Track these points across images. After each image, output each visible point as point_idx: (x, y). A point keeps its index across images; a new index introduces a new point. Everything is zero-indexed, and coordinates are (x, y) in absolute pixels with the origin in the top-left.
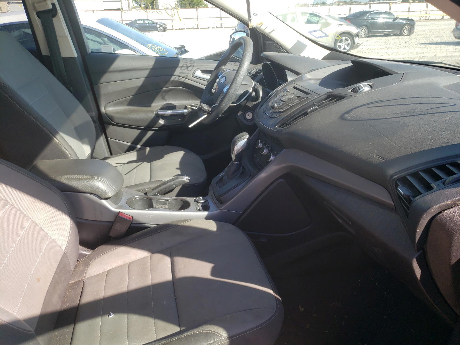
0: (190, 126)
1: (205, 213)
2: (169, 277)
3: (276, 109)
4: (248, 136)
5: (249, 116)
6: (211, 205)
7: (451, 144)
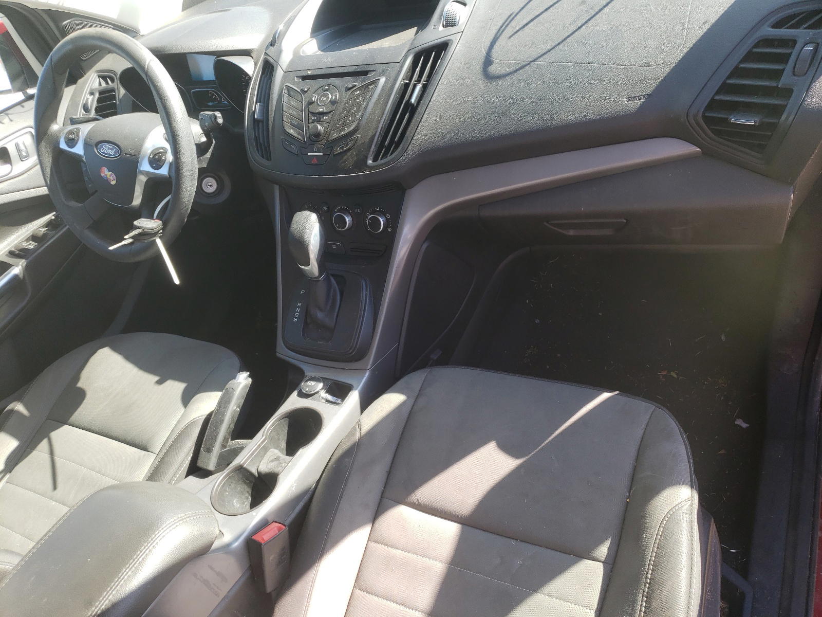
0: (177, 281)
1: (354, 398)
2: (452, 529)
3: (328, 134)
4: (313, 217)
5: (211, 186)
6: (343, 378)
7: (714, 20)
